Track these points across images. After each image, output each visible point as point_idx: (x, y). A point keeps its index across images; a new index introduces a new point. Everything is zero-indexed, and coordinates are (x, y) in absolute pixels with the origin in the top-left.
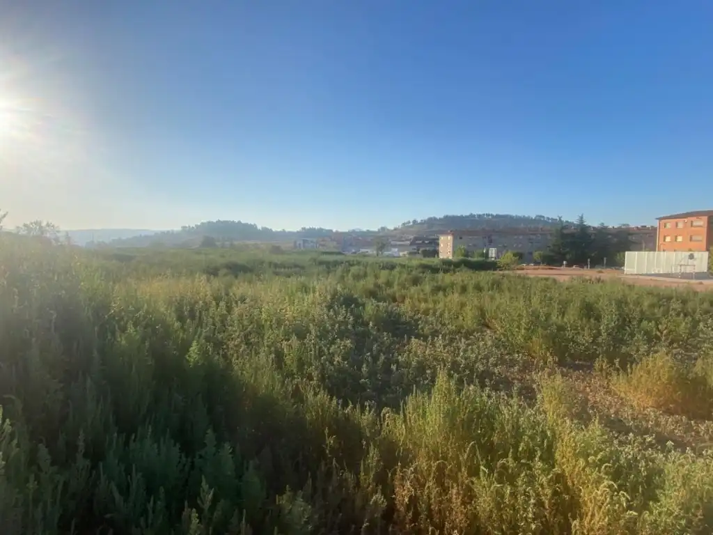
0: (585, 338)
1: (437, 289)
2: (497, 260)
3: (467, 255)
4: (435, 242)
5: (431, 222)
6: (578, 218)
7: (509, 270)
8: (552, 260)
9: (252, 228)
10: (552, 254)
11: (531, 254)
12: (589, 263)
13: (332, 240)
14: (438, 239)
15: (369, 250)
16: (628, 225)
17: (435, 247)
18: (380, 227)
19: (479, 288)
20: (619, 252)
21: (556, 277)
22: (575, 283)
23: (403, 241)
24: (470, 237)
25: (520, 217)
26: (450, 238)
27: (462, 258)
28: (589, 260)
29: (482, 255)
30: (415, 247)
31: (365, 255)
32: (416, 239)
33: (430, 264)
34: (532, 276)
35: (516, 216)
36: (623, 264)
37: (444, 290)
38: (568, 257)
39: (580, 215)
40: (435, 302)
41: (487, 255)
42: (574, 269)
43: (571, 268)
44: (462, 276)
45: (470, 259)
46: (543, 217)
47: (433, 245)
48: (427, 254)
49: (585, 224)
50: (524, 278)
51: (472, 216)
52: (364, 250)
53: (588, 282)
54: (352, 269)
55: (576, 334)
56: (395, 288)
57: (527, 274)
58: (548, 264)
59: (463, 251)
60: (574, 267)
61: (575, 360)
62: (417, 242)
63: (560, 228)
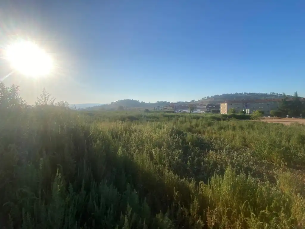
1: (221, 128)
2: (250, 115)
3: (234, 112)
4: (218, 107)
5: (216, 97)
6: (294, 93)
7: (257, 119)
8: (280, 114)
9: (137, 102)
10: (280, 111)
11: (269, 111)
13: (170, 106)
14: (220, 105)
15: (187, 111)
17: (218, 109)
18: (191, 100)
19: (242, 128)
21: (283, 123)
22: (294, 126)
23: (202, 106)
24: (236, 104)
26: (226, 104)
27: (232, 113)
28: (301, 114)
29: (243, 112)
30: (208, 109)
31: (185, 113)
32: (208, 105)
33: (216, 116)
34: (269, 122)
37: (224, 129)
38: (289, 113)
39: (296, 92)
40: (220, 135)
41: (245, 112)
42: (293, 119)
43: (291, 119)
44: (233, 122)
45: (236, 114)
46: (275, 93)
48: (214, 112)
49: (298, 96)
50: (266, 123)
51: (237, 94)
52: (184, 110)
53: (301, 126)
54: (179, 119)
55: (297, 151)
56: (200, 127)
57: (267, 121)
58: (278, 116)
59: (233, 111)
60: (293, 118)
61: (296, 165)
62: (210, 106)
63: (284, 99)
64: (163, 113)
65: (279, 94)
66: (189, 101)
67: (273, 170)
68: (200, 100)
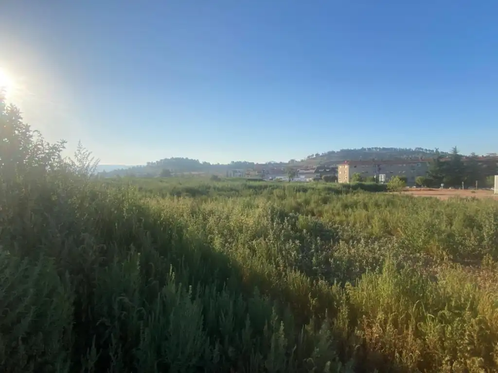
0: (471, 242)
1: (346, 207)
2: (387, 184)
3: (360, 179)
4: (335, 170)
5: (331, 154)
6: (452, 149)
7: (396, 191)
8: (431, 183)
9: (196, 162)
10: (431, 178)
11: (413, 178)
12: (463, 185)
13: (254, 170)
14: (337, 168)
15: (282, 177)
16: (495, 154)
17: (334, 174)
18: (289, 160)
19: (377, 205)
20: (488, 175)
21: (438, 197)
22: (454, 201)
23: (308, 170)
24: (363, 166)
25: (403, 150)
26: (346, 167)
27: (358, 182)
28: (463, 183)
29: (374, 180)
30: (319, 174)
31: (280, 181)
32: (318, 168)
33: (333, 187)
34: (416, 196)
35: (400, 149)
36: (493, 186)
38: (444, 180)
39: (455, 147)
41: (377, 180)
42: (450, 190)
43: (448, 189)
44: (361, 196)
45: (363, 183)
46: (422, 149)
47: (333, 172)
48: (327, 179)
49: (458, 153)
50: (411, 198)
51: (363, 149)
52: (278, 177)
53: (465, 200)
54: (274, 191)
55: (464, 239)
56: (312, 205)
57: (412, 194)
58: (428, 186)
59: (358, 178)
60: (450, 188)
61: (464, 259)
62: (320, 170)
63: (436, 157)
64: (244, 182)
65: (429, 150)
66: (286, 161)
67: (434, 267)
68: (303, 159)
